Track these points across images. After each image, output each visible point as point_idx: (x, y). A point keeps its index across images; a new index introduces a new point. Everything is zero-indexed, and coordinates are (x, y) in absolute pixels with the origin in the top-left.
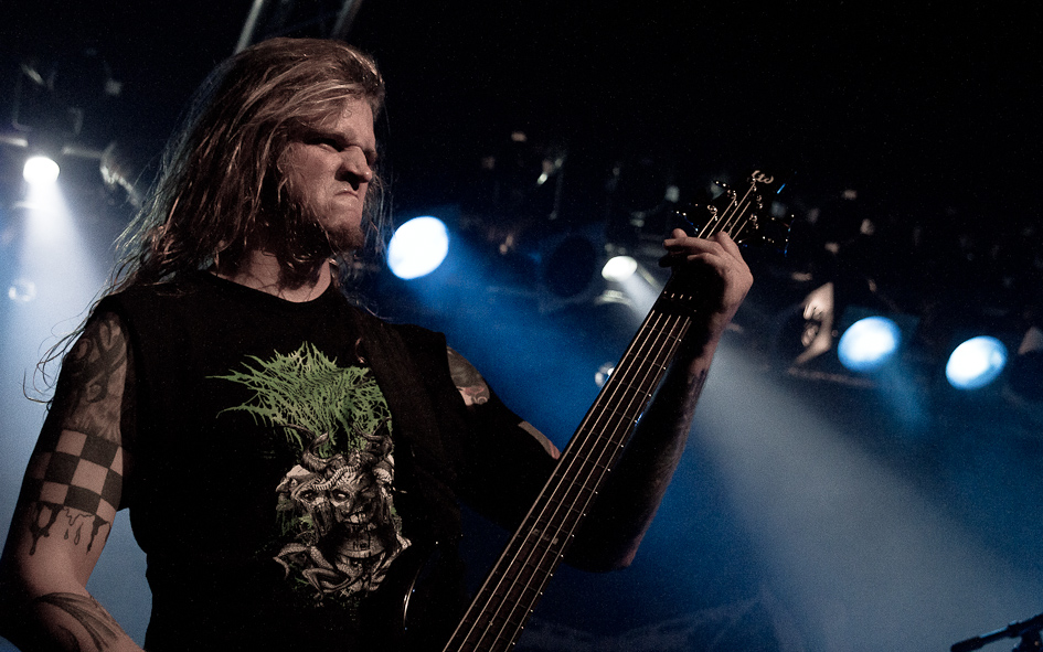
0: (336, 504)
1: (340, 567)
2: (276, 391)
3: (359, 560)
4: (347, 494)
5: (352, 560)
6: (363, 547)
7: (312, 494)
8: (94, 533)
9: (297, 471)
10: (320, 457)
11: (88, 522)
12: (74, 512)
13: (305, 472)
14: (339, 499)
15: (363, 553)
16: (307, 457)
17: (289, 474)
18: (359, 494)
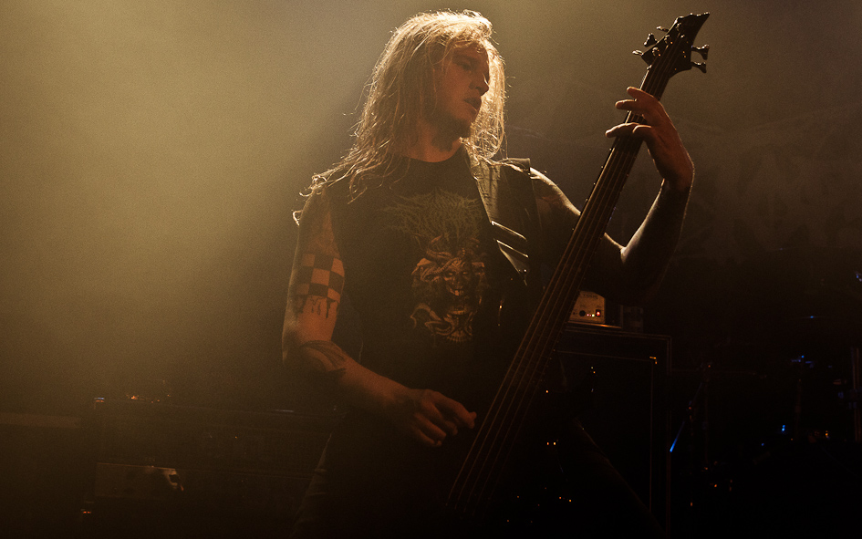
0: (446, 279)
1: (446, 319)
2: (409, 215)
3: (457, 315)
4: (454, 273)
5: (453, 316)
6: (460, 309)
7: (432, 276)
8: (329, 307)
9: (423, 262)
10: (438, 251)
11: (324, 303)
12: (315, 297)
13: (428, 262)
14: (448, 276)
15: (459, 312)
16: (429, 252)
17: (419, 264)
18: (461, 273)
